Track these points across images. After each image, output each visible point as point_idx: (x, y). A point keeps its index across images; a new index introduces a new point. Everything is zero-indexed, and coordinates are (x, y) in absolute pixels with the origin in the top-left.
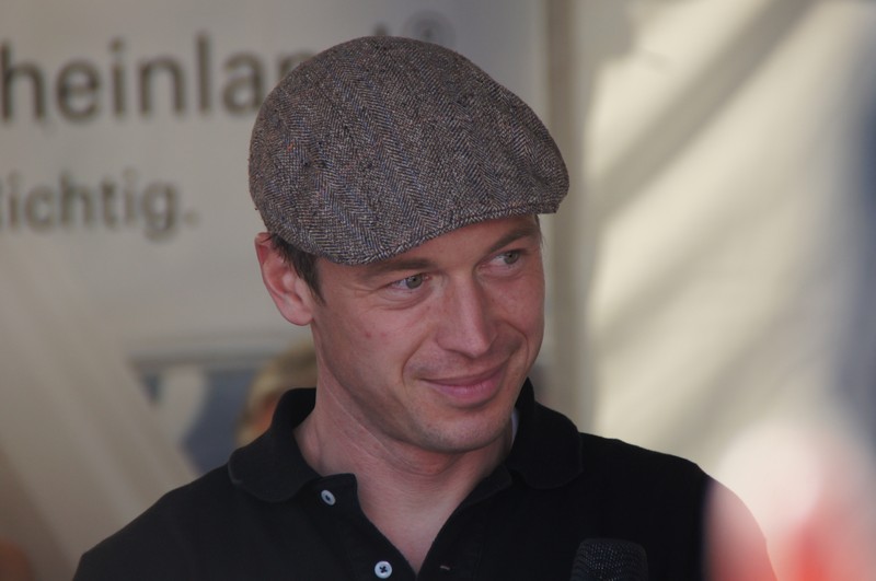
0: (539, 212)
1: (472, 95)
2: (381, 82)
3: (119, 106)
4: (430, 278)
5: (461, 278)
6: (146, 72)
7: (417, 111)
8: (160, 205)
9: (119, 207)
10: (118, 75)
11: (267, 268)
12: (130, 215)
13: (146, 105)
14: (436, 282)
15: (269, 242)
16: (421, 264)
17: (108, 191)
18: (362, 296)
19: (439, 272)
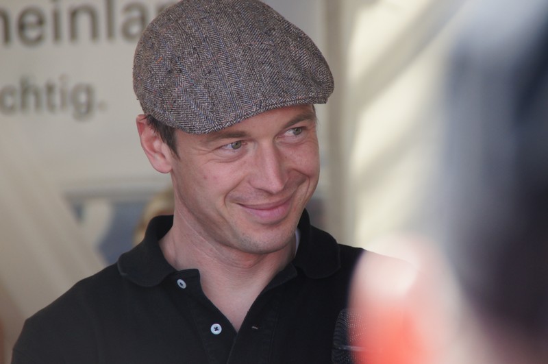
0: (315, 102)
1: (274, 29)
2: (217, 20)
3: (57, 36)
4: (246, 144)
5: (266, 144)
6: (74, 14)
7: (239, 38)
8: (83, 98)
9: (57, 99)
10: (56, 16)
11: (144, 137)
12: (63, 104)
13: (74, 35)
14: (250, 146)
15: (146, 120)
16: (241, 134)
17: (50, 89)
18: (203, 154)
19: (252, 140)
